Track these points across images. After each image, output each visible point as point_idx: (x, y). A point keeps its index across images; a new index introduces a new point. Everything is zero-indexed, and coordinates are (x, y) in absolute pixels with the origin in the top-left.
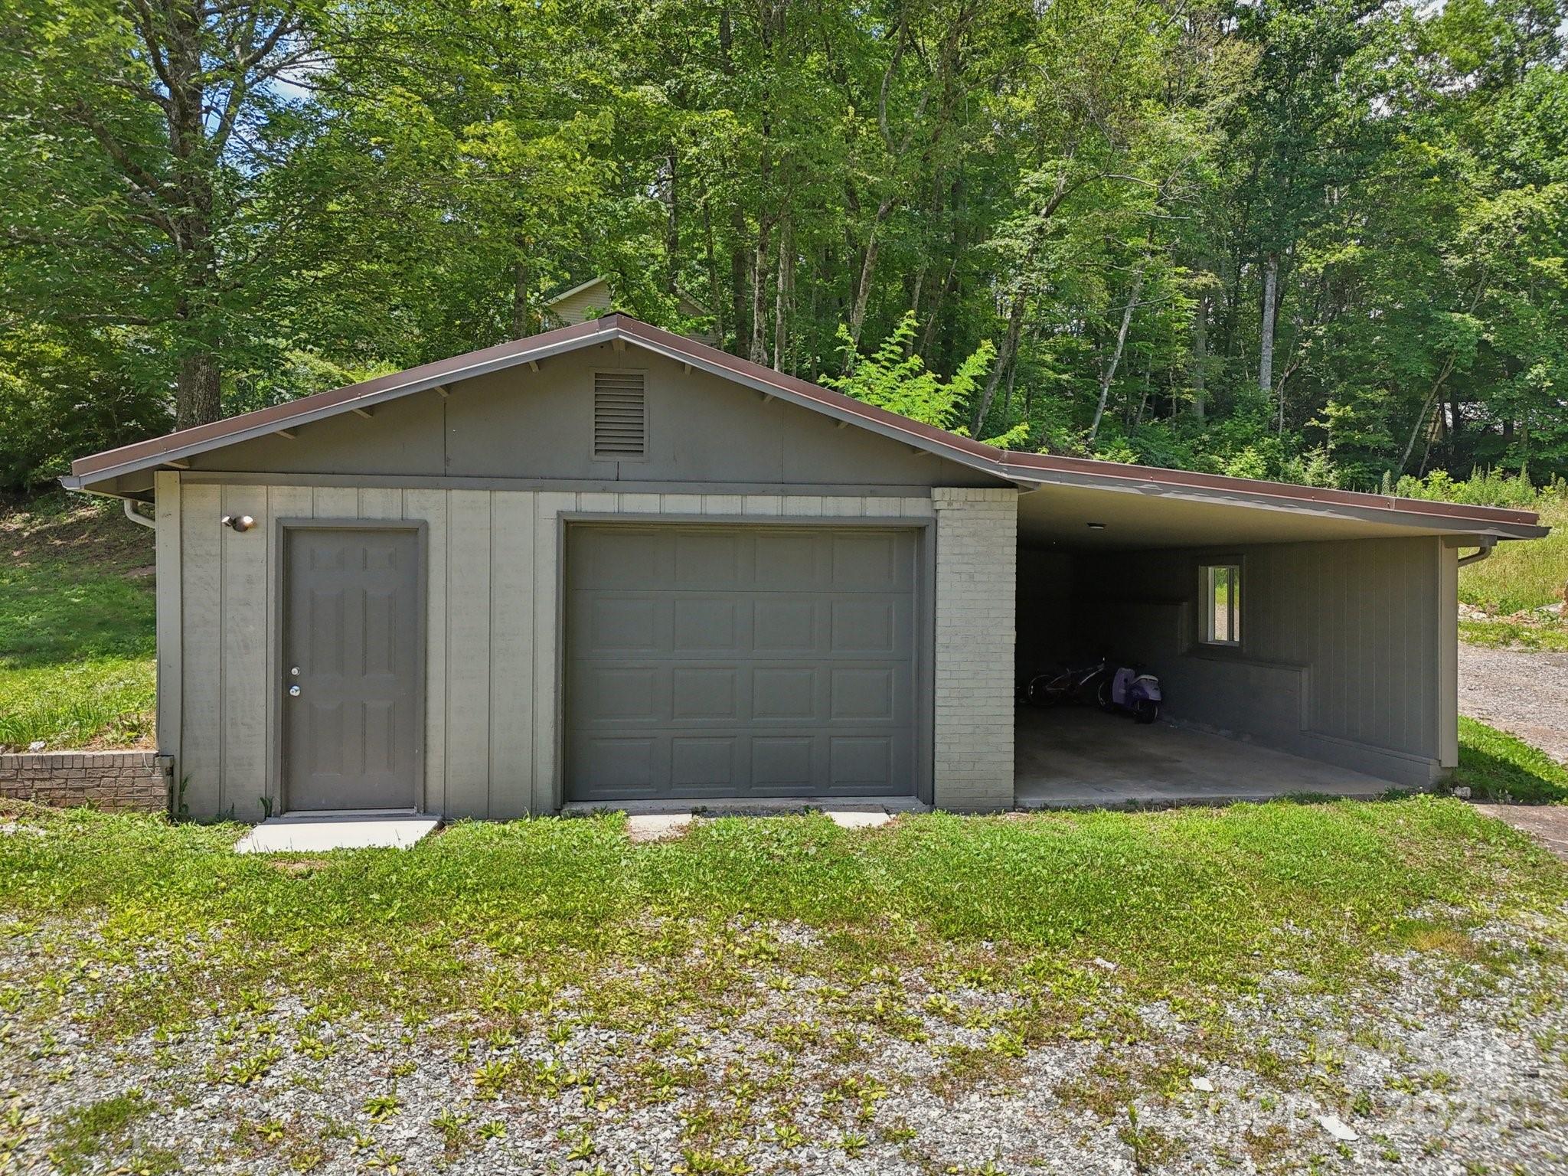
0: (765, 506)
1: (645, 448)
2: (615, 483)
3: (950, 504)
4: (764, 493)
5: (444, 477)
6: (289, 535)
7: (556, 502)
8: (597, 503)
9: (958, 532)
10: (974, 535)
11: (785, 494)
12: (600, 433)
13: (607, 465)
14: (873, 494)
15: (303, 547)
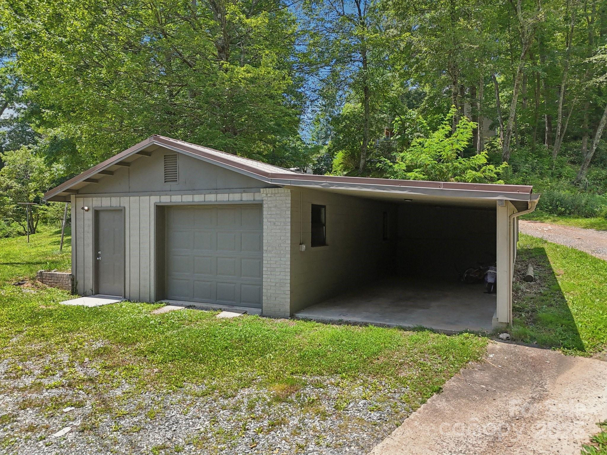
0: (211, 198)
1: (178, 180)
2: (169, 192)
3: (267, 195)
4: (210, 193)
5: (129, 193)
6: (97, 213)
7: (155, 199)
8: (165, 200)
9: (270, 205)
10: (276, 206)
11: (217, 193)
12: (166, 176)
13: (168, 186)
14: (244, 192)
15: (102, 215)
